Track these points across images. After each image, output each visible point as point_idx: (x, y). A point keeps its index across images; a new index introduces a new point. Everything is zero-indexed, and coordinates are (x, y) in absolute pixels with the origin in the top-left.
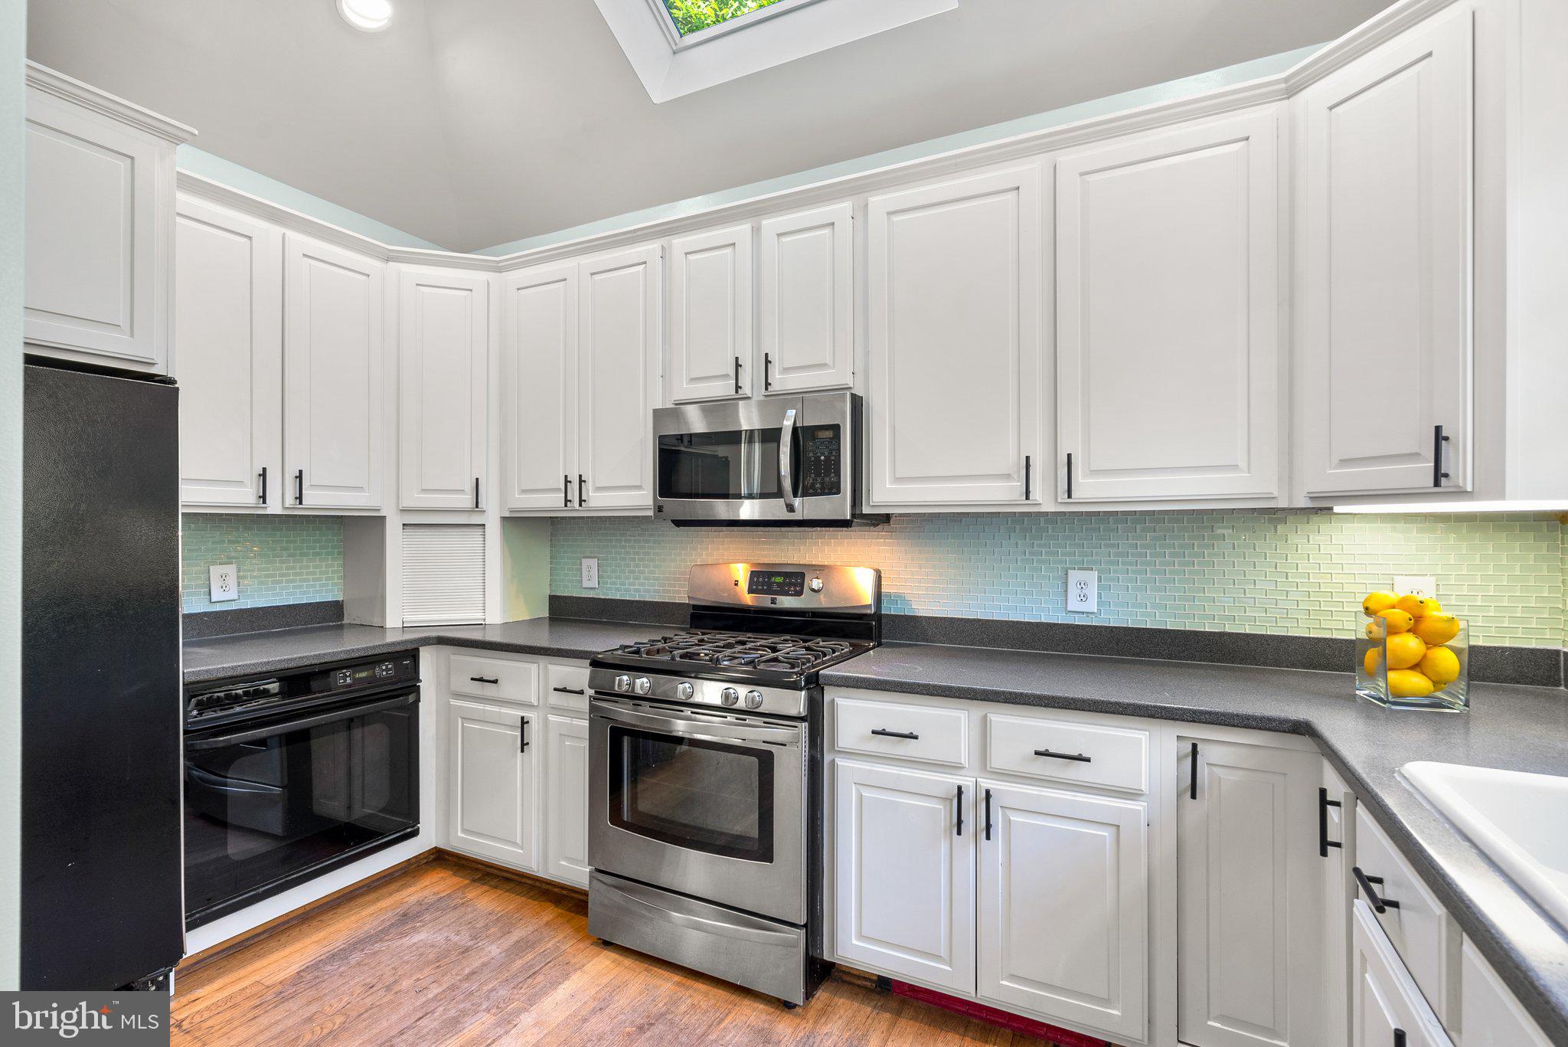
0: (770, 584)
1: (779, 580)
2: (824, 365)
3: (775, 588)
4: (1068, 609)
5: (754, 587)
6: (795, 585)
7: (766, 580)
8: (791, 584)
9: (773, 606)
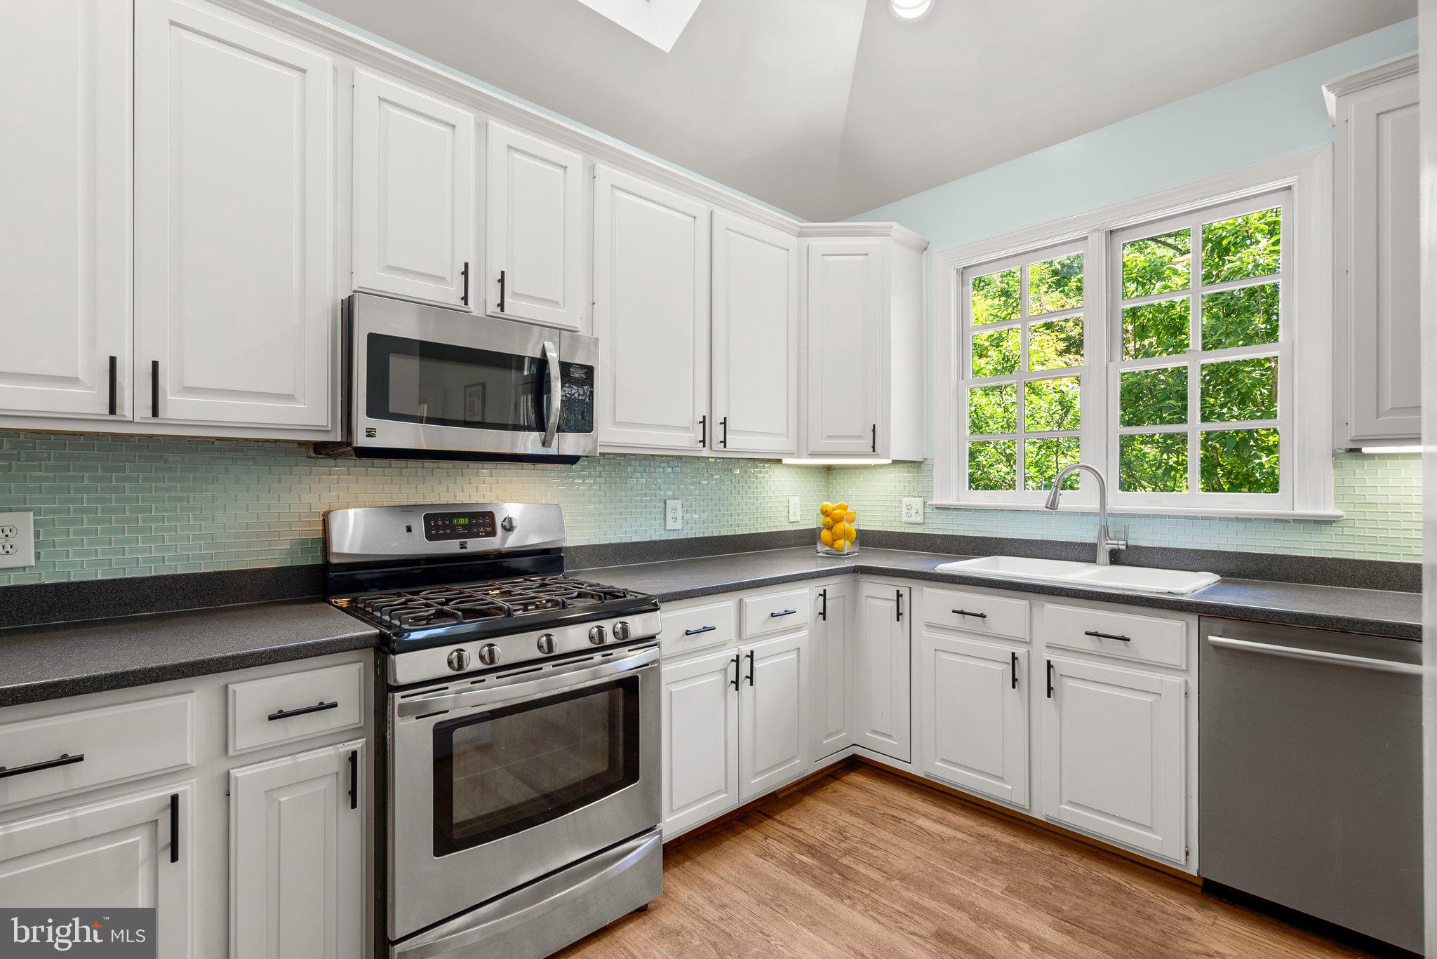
0: (453, 527)
1: (462, 521)
2: (555, 303)
3: (460, 530)
4: (667, 528)
5: (433, 532)
6: (484, 525)
7: (447, 522)
8: (479, 525)
9: (463, 551)
